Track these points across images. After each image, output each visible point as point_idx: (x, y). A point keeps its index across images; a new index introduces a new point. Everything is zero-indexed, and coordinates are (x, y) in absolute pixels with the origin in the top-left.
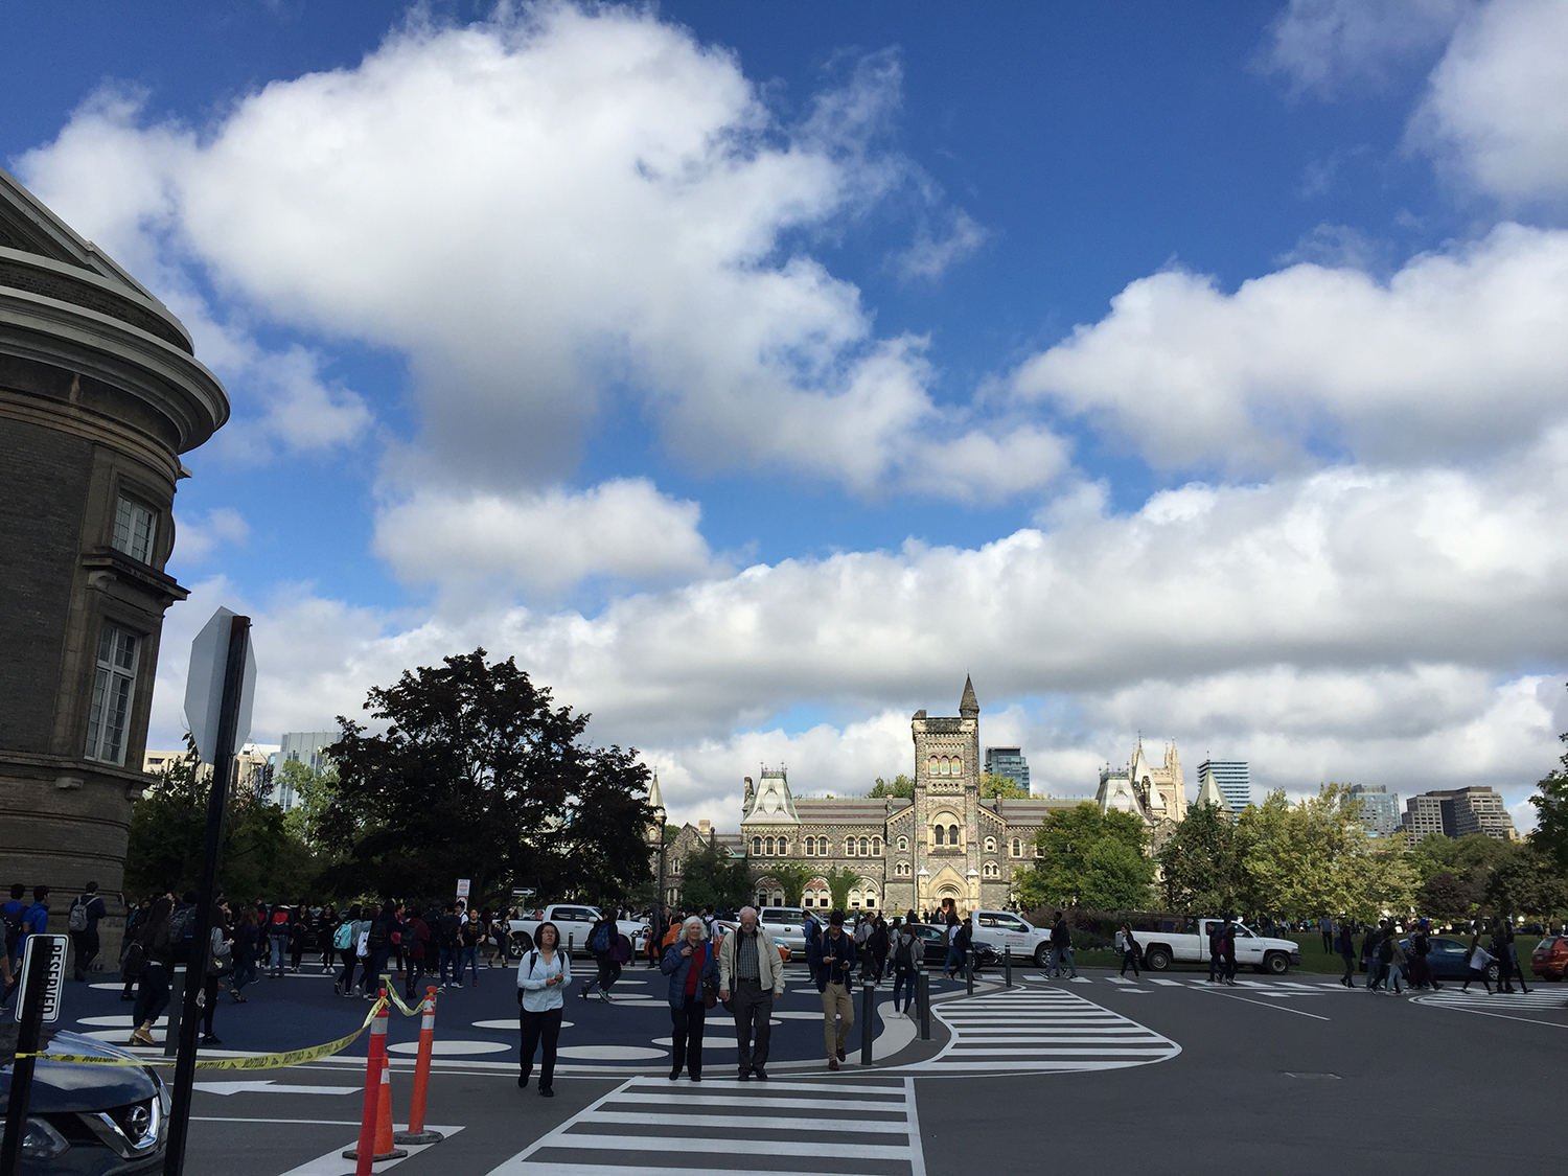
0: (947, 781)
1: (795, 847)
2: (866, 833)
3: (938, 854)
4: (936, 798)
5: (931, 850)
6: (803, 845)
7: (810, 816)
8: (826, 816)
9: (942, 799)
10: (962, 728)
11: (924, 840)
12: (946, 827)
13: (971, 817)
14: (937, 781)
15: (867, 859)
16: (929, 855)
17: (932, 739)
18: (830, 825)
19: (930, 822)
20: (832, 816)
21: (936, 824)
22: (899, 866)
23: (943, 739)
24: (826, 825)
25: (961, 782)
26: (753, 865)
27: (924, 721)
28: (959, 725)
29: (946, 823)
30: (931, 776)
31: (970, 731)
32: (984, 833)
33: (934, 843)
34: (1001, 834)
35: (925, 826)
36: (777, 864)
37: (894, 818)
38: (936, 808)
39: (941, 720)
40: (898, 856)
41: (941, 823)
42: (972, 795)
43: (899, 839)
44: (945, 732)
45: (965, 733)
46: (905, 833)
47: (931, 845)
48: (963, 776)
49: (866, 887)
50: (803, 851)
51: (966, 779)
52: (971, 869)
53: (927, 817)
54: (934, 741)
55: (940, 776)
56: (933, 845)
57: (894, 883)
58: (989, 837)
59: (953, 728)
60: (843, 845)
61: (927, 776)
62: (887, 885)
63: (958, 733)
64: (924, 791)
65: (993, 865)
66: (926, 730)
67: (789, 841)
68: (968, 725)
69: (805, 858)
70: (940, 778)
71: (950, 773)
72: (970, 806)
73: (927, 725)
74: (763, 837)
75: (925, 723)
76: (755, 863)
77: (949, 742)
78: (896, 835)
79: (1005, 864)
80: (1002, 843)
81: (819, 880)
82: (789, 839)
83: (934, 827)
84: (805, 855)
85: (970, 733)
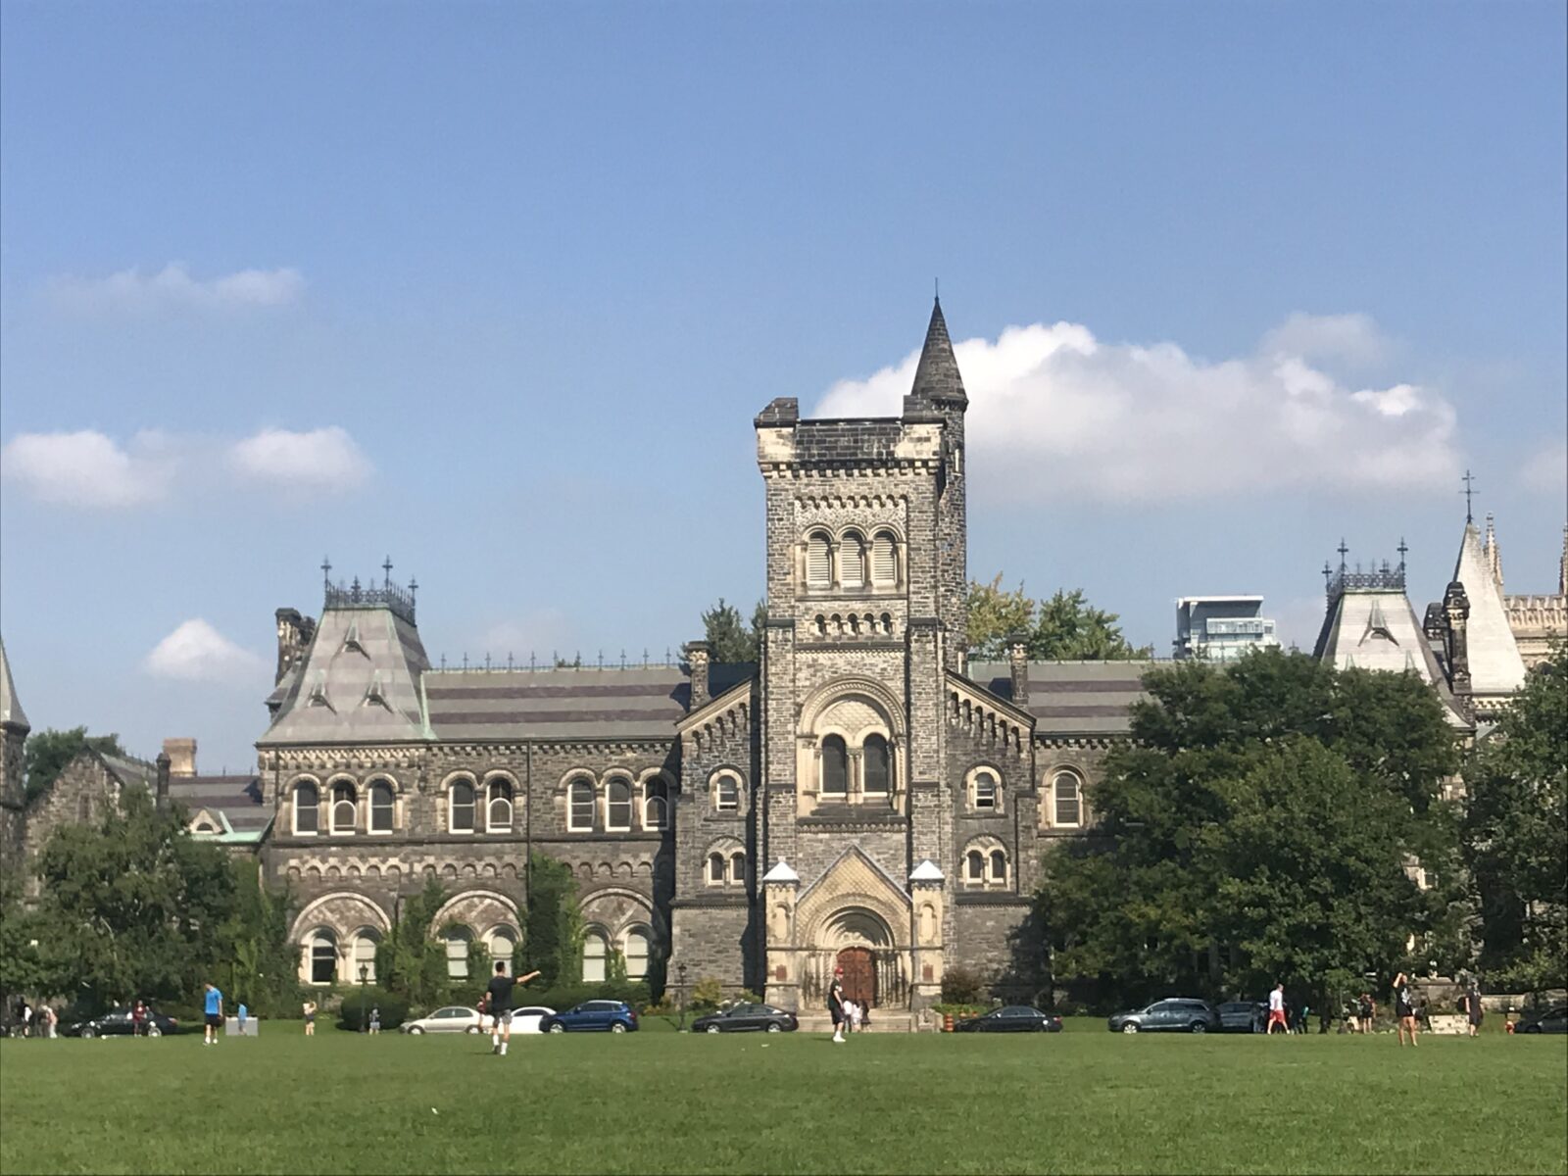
0: (858, 607)
1: (418, 811)
2: (624, 764)
3: (828, 819)
4: (823, 658)
5: (806, 807)
6: (440, 801)
7: (463, 718)
8: (513, 718)
9: (841, 661)
10: (903, 450)
11: (787, 779)
12: (855, 741)
13: (926, 711)
14: (828, 608)
15: (627, 838)
16: (802, 822)
17: (813, 483)
18: (519, 742)
19: (804, 727)
20: (530, 718)
21: (822, 731)
22: (717, 858)
23: (846, 484)
24: (507, 743)
25: (898, 609)
26: (293, 862)
27: (791, 430)
28: (894, 441)
29: (854, 729)
30: (810, 593)
31: (925, 457)
32: (964, 758)
33: (817, 786)
34: (1018, 759)
35: (791, 738)
36: (362, 858)
37: (703, 717)
38: (824, 685)
39: (842, 425)
40: (713, 826)
41: (838, 731)
42: (930, 647)
43: (715, 777)
44: (851, 463)
45: (911, 463)
46: (731, 760)
47: (806, 793)
48: (904, 590)
49: (623, 920)
50: (440, 820)
51: (914, 598)
52: (922, 861)
53: (798, 714)
54: (817, 491)
55: (837, 592)
56: (814, 794)
57: (700, 906)
58: (982, 769)
59: (875, 450)
60: (559, 798)
61: (799, 591)
62: (677, 914)
63: (890, 462)
64: (790, 636)
65: (992, 849)
66: (797, 456)
67: (402, 791)
68: (920, 440)
69: (446, 840)
70: (836, 598)
71: (868, 583)
72: (924, 678)
73: (799, 443)
74: (324, 780)
75: (794, 435)
76: (300, 857)
77: (864, 490)
78: (707, 766)
79: (1026, 848)
80: (1021, 784)
81: (488, 901)
82: (400, 784)
83: (819, 743)
84: (447, 831)
85: (925, 463)
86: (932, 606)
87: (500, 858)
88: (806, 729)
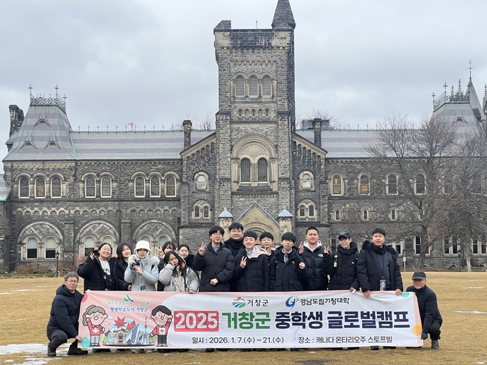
0: (256, 106)
1: (72, 188)
2: (158, 170)
3: (243, 192)
4: (241, 126)
5: (235, 187)
6: (81, 185)
7: (90, 151)
9: (249, 127)
10: (275, 42)
11: (227, 176)
12: (254, 161)
13: (285, 148)
14: (244, 106)
15: (159, 200)
16: (233, 194)
17: (237, 55)
18: (114, 161)
20: (118, 151)
21: (242, 157)
23: (251, 56)
24: (109, 161)
25: (273, 107)
26: (19, 209)
27: (229, 33)
28: (271, 39)
29: (254, 156)
30: (236, 100)
31: (284, 45)
32: (298, 168)
33: (238, 179)
34: (320, 169)
35: (229, 159)
36: (49, 208)
37: (191, 151)
38: (242, 138)
39: (249, 32)
40: (196, 195)
41: (248, 156)
42: (286, 123)
43: (197, 175)
44: (253, 47)
45: (278, 47)
46: (204, 169)
47: (235, 182)
48: (275, 99)
49: (157, 233)
50: (81, 192)
51: (279, 103)
52: (283, 209)
53: (232, 149)
54: (239, 58)
55: (247, 100)
56: (238, 182)
57: (191, 227)
58: (305, 172)
59: (263, 42)
60: (130, 184)
61: (232, 99)
62: (181, 231)
63: (269, 47)
64: (228, 118)
65: (309, 204)
66: (232, 44)
67: (65, 180)
68: (282, 38)
69: (84, 200)
70: (247, 102)
71: (260, 96)
72: (283, 135)
73: (232, 39)
74: (32, 176)
75: (230, 35)
76: (22, 207)
77: (259, 59)
78: (193, 171)
79: (323, 204)
80: (321, 178)
81: (101, 225)
82: (64, 177)
83: (240, 161)
84: (84, 197)
85: (284, 48)
86: (286, 106)
87: (107, 208)
88: (235, 156)
